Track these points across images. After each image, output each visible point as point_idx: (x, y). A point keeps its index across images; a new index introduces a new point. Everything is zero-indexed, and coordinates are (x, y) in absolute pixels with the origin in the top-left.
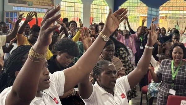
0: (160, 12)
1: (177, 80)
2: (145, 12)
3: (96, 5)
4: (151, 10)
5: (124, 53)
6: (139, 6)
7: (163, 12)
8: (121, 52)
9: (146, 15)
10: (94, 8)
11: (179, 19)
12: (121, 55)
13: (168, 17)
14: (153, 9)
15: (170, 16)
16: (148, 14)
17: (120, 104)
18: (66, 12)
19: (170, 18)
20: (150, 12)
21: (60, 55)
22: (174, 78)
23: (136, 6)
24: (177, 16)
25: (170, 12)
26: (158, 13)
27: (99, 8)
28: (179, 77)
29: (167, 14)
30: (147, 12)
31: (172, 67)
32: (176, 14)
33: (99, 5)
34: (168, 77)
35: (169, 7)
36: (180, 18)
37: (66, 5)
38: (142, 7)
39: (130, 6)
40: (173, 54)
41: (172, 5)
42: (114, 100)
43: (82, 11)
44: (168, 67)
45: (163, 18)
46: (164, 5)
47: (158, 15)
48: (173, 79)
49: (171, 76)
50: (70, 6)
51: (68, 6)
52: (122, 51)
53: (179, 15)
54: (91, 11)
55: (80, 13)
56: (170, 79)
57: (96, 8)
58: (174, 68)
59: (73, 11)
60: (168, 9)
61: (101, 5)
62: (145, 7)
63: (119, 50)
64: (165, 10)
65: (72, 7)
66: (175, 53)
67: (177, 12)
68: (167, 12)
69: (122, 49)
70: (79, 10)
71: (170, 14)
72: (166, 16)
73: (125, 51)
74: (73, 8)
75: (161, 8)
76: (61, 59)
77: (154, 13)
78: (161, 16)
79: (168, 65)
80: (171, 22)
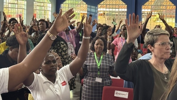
0: (99, 9)
1: (102, 68)
2: (85, 9)
3: (39, 2)
4: (91, 8)
5: (64, 47)
6: (79, 4)
7: (101, 9)
8: (62, 46)
9: (86, 12)
10: (37, 6)
11: (115, 16)
12: (63, 49)
13: (106, 14)
14: (92, 7)
15: (107, 13)
16: (88, 11)
17: (59, 91)
18: (9, 8)
19: (107, 15)
20: (89, 10)
21: (11, 50)
22: (99, 66)
23: (77, 4)
24: (114, 13)
25: (108, 10)
26: (97, 10)
27: (42, 5)
28: (103, 65)
29: (105, 11)
30: (87, 10)
31: (96, 58)
32: (113, 12)
33: (42, 3)
34: (94, 67)
35: (106, 5)
36: (117, 15)
37: (9, 2)
38: (82, 5)
39: (71, 4)
40: (95, 46)
41: (109, 4)
42: (54, 88)
43: (25, 8)
44: (92, 58)
45: (101, 15)
46: (102, 3)
47: (97, 12)
48: (99, 68)
49: (96, 65)
50: (13, 4)
51: (11, 2)
52: (63, 44)
53: (115, 12)
54: (35, 8)
55: (23, 10)
56: (96, 68)
57: (39, 5)
58: (98, 58)
59: (16, 7)
60: (105, 7)
61: (44, 3)
62: (85, 5)
63: (60, 44)
64: (103, 8)
65: (15, 4)
66: (97, 44)
67: (114, 10)
68: (104, 9)
69: (62, 42)
70: (22, 7)
71: (107, 11)
72: (104, 13)
73: (65, 45)
74: (17, 5)
75: (99, 6)
76: (12, 54)
77: (93, 10)
78: (99, 13)
79: (91, 57)
80: (108, 19)
